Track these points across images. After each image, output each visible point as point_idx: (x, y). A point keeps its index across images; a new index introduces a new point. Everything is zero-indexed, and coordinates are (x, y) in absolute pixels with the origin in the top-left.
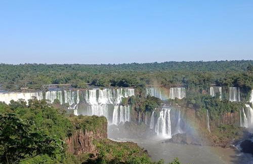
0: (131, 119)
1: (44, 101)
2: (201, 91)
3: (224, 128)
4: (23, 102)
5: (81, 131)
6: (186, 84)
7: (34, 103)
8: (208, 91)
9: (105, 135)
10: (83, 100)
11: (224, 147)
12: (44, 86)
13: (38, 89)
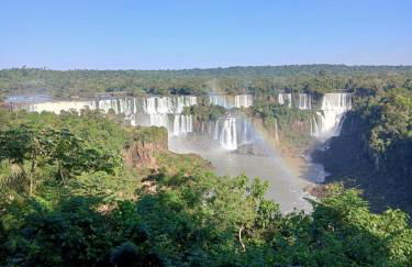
0: (195, 130)
1: (97, 111)
2: (269, 98)
3: (293, 138)
4: (74, 112)
5: (139, 142)
6: (252, 91)
7: (89, 115)
8: (276, 98)
9: (166, 147)
10: (140, 110)
11: (293, 157)
12: (96, 95)
13: (90, 98)
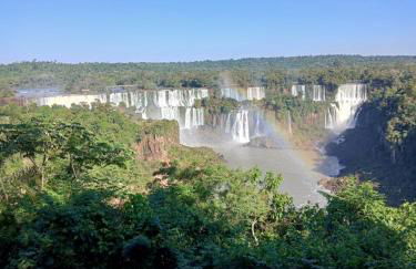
0: (206, 123)
1: (108, 105)
2: (282, 90)
3: (307, 130)
4: (85, 106)
5: (151, 136)
6: (265, 83)
7: (98, 107)
8: (290, 90)
9: (177, 140)
10: (151, 102)
11: (307, 150)
12: (107, 88)
13: (101, 91)
